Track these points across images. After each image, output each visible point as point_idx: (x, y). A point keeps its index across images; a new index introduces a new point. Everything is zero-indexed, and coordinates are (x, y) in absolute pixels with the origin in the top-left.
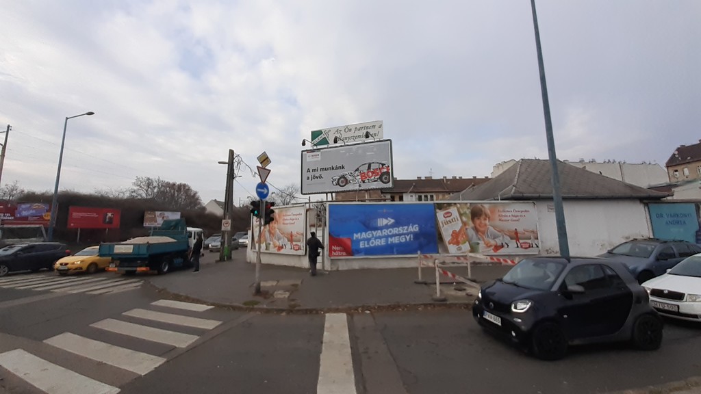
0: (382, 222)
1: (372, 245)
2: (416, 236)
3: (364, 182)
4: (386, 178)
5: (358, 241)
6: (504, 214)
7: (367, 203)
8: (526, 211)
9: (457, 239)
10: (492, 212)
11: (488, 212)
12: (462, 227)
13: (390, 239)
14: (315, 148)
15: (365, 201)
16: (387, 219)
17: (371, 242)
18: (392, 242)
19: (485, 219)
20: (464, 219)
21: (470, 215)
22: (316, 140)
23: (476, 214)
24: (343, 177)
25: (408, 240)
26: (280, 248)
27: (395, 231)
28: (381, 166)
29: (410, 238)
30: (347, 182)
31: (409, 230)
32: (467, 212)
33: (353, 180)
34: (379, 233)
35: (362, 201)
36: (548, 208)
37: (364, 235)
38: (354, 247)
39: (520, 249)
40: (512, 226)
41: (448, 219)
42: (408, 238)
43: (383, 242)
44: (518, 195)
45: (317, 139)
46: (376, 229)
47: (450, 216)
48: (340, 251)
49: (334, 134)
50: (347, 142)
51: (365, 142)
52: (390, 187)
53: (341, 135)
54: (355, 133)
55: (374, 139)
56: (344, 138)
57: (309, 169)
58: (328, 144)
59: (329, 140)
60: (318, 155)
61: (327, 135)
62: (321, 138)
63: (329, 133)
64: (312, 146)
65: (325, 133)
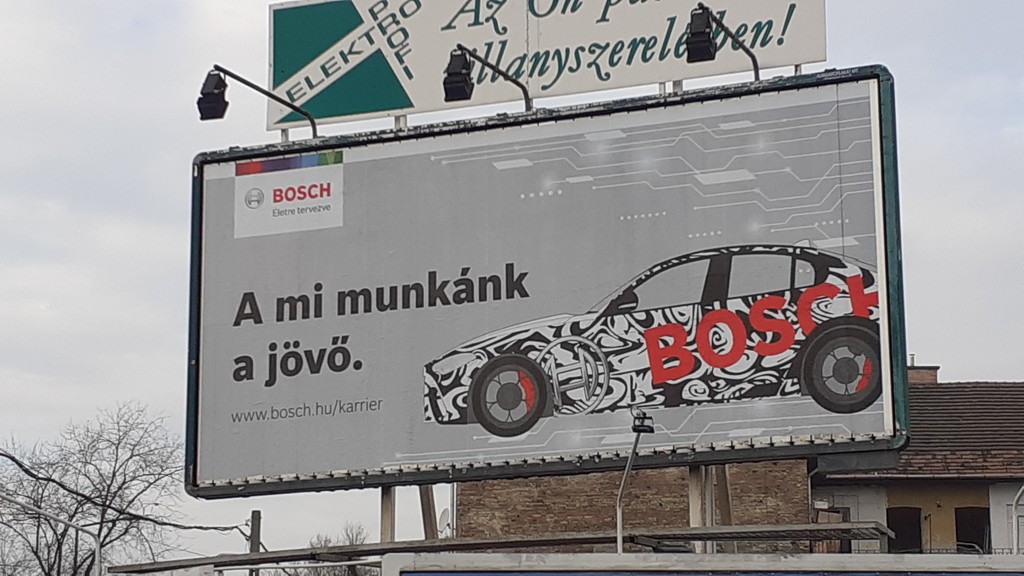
3: (674, 397)
4: (845, 371)
7: (702, 558)
15: (681, 543)
22: (312, 79)
24: (515, 355)
28: (806, 274)
33: (590, 384)
45: (313, 70)
49: (443, 29)
50: (544, 88)
51: (685, 89)
52: (879, 436)
53: (503, 38)
54: (604, 19)
55: (756, 69)
56: (523, 59)
57: (249, 297)
58: (402, 108)
59: (406, 70)
60: (325, 186)
61: (393, 39)
62: (346, 61)
63: (404, 22)
64: (283, 120)
65: (380, 25)
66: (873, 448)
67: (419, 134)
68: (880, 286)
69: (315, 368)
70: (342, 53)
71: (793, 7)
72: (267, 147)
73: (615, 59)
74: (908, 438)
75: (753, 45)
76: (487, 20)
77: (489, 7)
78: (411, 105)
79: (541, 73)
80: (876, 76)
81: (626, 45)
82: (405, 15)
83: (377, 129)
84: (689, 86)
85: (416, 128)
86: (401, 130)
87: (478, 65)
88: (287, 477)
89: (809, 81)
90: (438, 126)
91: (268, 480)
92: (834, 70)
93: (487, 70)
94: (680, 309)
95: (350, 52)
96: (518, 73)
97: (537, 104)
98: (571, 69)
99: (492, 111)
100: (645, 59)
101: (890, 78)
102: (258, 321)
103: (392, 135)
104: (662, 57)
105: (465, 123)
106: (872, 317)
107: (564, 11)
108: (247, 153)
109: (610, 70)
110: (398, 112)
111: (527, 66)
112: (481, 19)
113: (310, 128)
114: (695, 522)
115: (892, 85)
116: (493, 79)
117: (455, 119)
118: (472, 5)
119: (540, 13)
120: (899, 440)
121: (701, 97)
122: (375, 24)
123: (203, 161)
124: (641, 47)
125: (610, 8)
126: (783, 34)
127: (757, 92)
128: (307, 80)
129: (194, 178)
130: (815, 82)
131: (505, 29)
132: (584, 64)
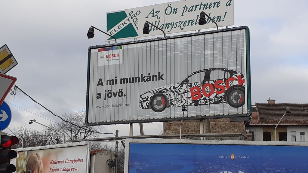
3: (196, 103)
4: (237, 98)
7: (203, 141)
15: (199, 137)
22: (116, 29)
24: (160, 93)
28: (228, 75)
30: (167, 104)
33: (178, 100)
45: (116, 27)
49: (145, 18)
50: (168, 31)
51: (201, 32)
52: (244, 113)
53: (159, 20)
54: (182, 15)
55: (217, 27)
56: (163, 25)
57: (100, 80)
58: (136, 36)
59: (137, 27)
60: (118, 54)
61: (134, 20)
62: (123, 25)
63: (137, 17)
64: (108, 39)
65: (131, 17)
66: (243, 116)
67: (139, 42)
68: (245, 78)
69: (115, 96)
70: (122, 24)
71: (226, 12)
72: (105, 45)
73: (185, 25)
74: (251, 114)
75: (217, 22)
76: (156, 16)
77: (156, 13)
78: (138, 36)
79: (168, 28)
80: (245, 29)
81: (187, 22)
82: (137, 15)
83: (130, 41)
84: (202, 31)
85: (138, 41)
86: (135, 41)
87: (153, 27)
88: (108, 121)
89: (229, 30)
90: (144, 40)
91: (104, 122)
92: (235, 27)
93: (155, 27)
94: (198, 83)
95: (124, 23)
96: (162, 28)
97: (167, 35)
98: (174, 27)
99: (156, 37)
100: (192, 25)
101: (248, 29)
102: (102, 85)
103: (133, 42)
104: (195, 24)
105: (150, 40)
106: (243, 85)
107: (173, 14)
108: (100, 47)
109: (183, 27)
110: (135, 37)
111: (164, 26)
112: (154, 16)
113: (115, 41)
114: (201, 132)
115: (249, 31)
116: (157, 30)
117: (147, 39)
118: (152, 12)
119: (168, 14)
120: (249, 114)
121: (204, 34)
122: (130, 17)
123: (91, 48)
124: (191, 22)
125: (184, 13)
126: (224, 19)
127: (217, 32)
128: (115, 30)
129: (88, 52)
130: (231, 30)
131: (159, 18)
132: (177, 26)
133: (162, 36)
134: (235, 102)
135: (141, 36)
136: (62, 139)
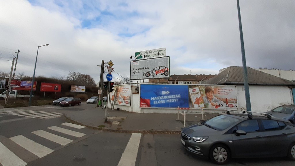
0: (164, 93)
1: (159, 103)
2: (179, 99)
3: (157, 75)
5: (153, 101)
6: (221, 91)
8: (231, 90)
9: (198, 102)
10: (215, 90)
11: (213, 90)
12: (200, 97)
13: (167, 100)
14: (136, 59)
15: (157, 83)
16: (166, 91)
17: (158, 102)
18: (168, 102)
19: (212, 93)
20: (202, 92)
21: (205, 91)
22: (137, 56)
23: (207, 90)
24: (148, 72)
25: (175, 101)
26: (120, 102)
27: (170, 97)
28: (164, 68)
29: (176, 101)
30: (150, 75)
31: (176, 97)
32: (204, 90)
33: (152, 74)
34: (162, 98)
35: (155, 83)
36: (243, 89)
37: (156, 98)
38: (151, 104)
39: (228, 107)
40: (225, 97)
41: (194, 92)
42: (175, 100)
43: (164, 102)
44: (228, 82)
46: (161, 96)
47: (195, 91)
48: (145, 105)
49: (144, 54)
51: (158, 57)
52: (168, 77)
53: (148, 54)
54: (154, 53)
59: (142, 56)
60: (138, 63)
62: (139, 55)
67: (143, 60)
69: (137, 73)
71: (164, 53)
73: (154, 55)
74: (170, 77)
75: (162, 55)
79: (150, 56)
91: (134, 79)
92: (166, 56)
93: (147, 56)
94: (157, 70)
100: (156, 55)
102: (134, 70)
103: (141, 60)
106: (168, 70)
108: (133, 61)
115: (170, 57)
117: (145, 59)
118: (146, 52)
119: (150, 53)
122: (141, 53)
127: (162, 57)
129: (131, 62)
132: (152, 56)
133: (148, 58)
134: (166, 74)
135: (143, 58)
136: (124, 83)
